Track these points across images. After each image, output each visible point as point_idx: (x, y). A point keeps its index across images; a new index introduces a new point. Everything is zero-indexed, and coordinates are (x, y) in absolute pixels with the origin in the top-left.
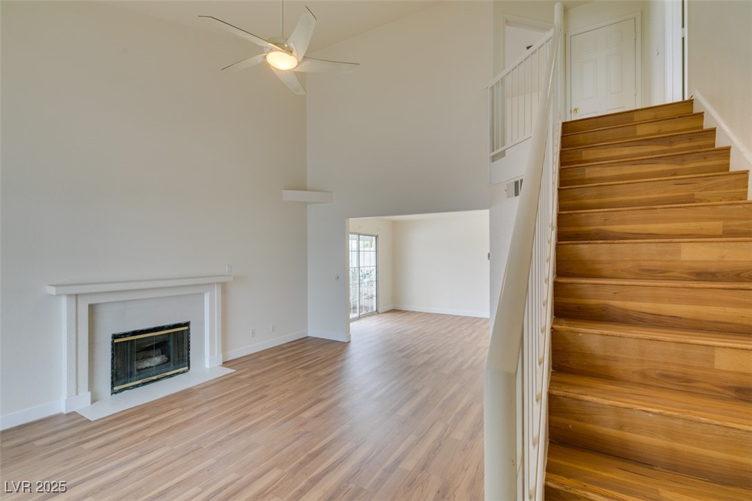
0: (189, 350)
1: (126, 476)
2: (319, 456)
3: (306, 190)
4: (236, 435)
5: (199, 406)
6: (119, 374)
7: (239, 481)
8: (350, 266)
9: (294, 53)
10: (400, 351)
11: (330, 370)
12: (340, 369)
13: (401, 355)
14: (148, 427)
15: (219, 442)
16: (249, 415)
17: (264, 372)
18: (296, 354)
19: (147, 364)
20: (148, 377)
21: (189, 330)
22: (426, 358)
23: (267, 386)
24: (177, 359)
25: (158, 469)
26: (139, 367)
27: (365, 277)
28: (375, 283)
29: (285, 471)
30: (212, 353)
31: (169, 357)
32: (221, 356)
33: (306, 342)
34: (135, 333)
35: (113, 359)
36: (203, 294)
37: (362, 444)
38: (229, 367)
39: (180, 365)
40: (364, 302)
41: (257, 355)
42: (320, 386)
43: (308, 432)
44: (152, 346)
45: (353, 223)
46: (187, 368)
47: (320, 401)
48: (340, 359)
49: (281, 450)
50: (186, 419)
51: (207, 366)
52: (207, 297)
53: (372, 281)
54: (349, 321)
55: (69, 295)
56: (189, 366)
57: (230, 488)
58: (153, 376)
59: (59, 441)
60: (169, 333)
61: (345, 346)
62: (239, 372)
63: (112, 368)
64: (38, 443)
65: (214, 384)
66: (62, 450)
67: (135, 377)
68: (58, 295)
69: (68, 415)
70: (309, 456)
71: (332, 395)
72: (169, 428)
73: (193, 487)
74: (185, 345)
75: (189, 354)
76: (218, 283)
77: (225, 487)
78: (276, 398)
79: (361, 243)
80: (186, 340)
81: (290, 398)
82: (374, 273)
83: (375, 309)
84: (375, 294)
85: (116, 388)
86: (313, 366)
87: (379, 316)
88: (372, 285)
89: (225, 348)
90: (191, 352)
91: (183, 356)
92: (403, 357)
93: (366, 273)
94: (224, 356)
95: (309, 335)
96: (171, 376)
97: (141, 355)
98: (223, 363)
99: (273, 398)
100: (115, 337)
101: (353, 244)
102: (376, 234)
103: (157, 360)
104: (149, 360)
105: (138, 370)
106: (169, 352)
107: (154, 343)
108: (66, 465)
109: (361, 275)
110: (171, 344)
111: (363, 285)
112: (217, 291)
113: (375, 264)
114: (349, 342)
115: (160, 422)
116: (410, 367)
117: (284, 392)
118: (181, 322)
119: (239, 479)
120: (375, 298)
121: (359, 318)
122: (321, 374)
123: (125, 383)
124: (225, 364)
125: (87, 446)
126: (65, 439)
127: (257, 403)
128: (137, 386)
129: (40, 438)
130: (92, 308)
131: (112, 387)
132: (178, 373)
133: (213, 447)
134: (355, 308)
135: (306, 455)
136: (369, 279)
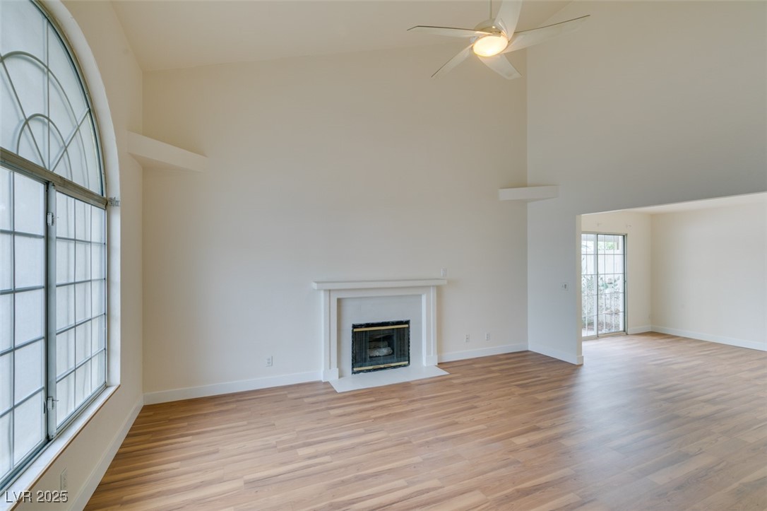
0: (409, 346)
1: (353, 448)
2: (530, 496)
3: (526, 186)
4: (443, 440)
5: (414, 401)
6: (357, 358)
7: (440, 490)
8: (584, 272)
9: (504, 32)
10: (659, 390)
11: (552, 395)
12: (566, 397)
13: (664, 396)
14: (373, 409)
15: (427, 442)
16: (457, 423)
17: (477, 381)
18: (513, 368)
19: (376, 353)
20: (378, 365)
21: (409, 328)
22: (709, 409)
23: (478, 397)
24: (399, 353)
25: (376, 450)
26: (371, 355)
27: (607, 287)
28: (621, 296)
29: (489, 498)
30: (428, 353)
31: (393, 349)
32: (436, 357)
33: (526, 355)
34: (368, 325)
35: (353, 344)
36: (421, 295)
37: (589, 502)
38: (443, 369)
39: (402, 358)
40: (604, 317)
41: (471, 362)
42: (538, 411)
43: (519, 462)
44: (380, 338)
45: (587, 220)
46: (407, 362)
47: (537, 429)
48: (567, 384)
49: (486, 473)
50: (401, 411)
51: (424, 363)
52: (424, 298)
53: (618, 292)
54: (580, 340)
55: (325, 290)
56: (409, 361)
57: (432, 494)
58: (382, 364)
59: (317, 403)
60: (393, 329)
61: (575, 370)
62: (451, 376)
63: (353, 352)
64: (306, 400)
65: (429, 383)
66: (318, 411)
67: (367, 363)
68: (319, 290)
69: (324, 383)
70: (518, 491)
71: (553, 427)
72: (387, 415)
73: (400, 479)
74: (406, 341)
75: (409, 350)
76: (433, 286)
77: (428, 491)
78: (486, 413)
79: (601, 244)
80: (406, 337)
81: (501, 416)
82: (620, 283)
83: (621, 328)
84: (621, 309)
85: (355, 369)
86: (532, 386)
87: (628, 338)
88: (617, 298)
89: (440, 350)
90: (411, 348)
91: (404, 350)
92: (665, 400)
93: (607, 281)
94: (439, 358)
95: (529, 349)
96: (395, 367)
97: (373, 344)
98: (439, 364)
99: (483, 411)
100: (354, 327)
101: (587, 245)
102: (624, 232)
103: (384, 351)
104: (378, 350)
105: (371, 357)
106: (393, 345)
107: (382, 336)
108: (318, 423)
109: (600, 283)
110: (395, 338)
111: (603, 297)
112: (433, 293)
113: (621, 271)
114: (581, 365)
115: (382, 407)
116: (677, 417)
117: (495, 408)
118: (402, 320)
119: (441, 487)
120: (621, 315)
121: (598, 337)
122: (540, 397)
123: (361, 366)
124: (440, 365)
125: (333, 412)
126: (321, 402)
127: (466, 412)
128: (369, 371)
129: (307, 397)
130: (339, 301)
131: (353, 367)
132: (400, 366)
133: (421, 445)
134: (591, 324)
135: (513, 489)
136: (612, 290)
